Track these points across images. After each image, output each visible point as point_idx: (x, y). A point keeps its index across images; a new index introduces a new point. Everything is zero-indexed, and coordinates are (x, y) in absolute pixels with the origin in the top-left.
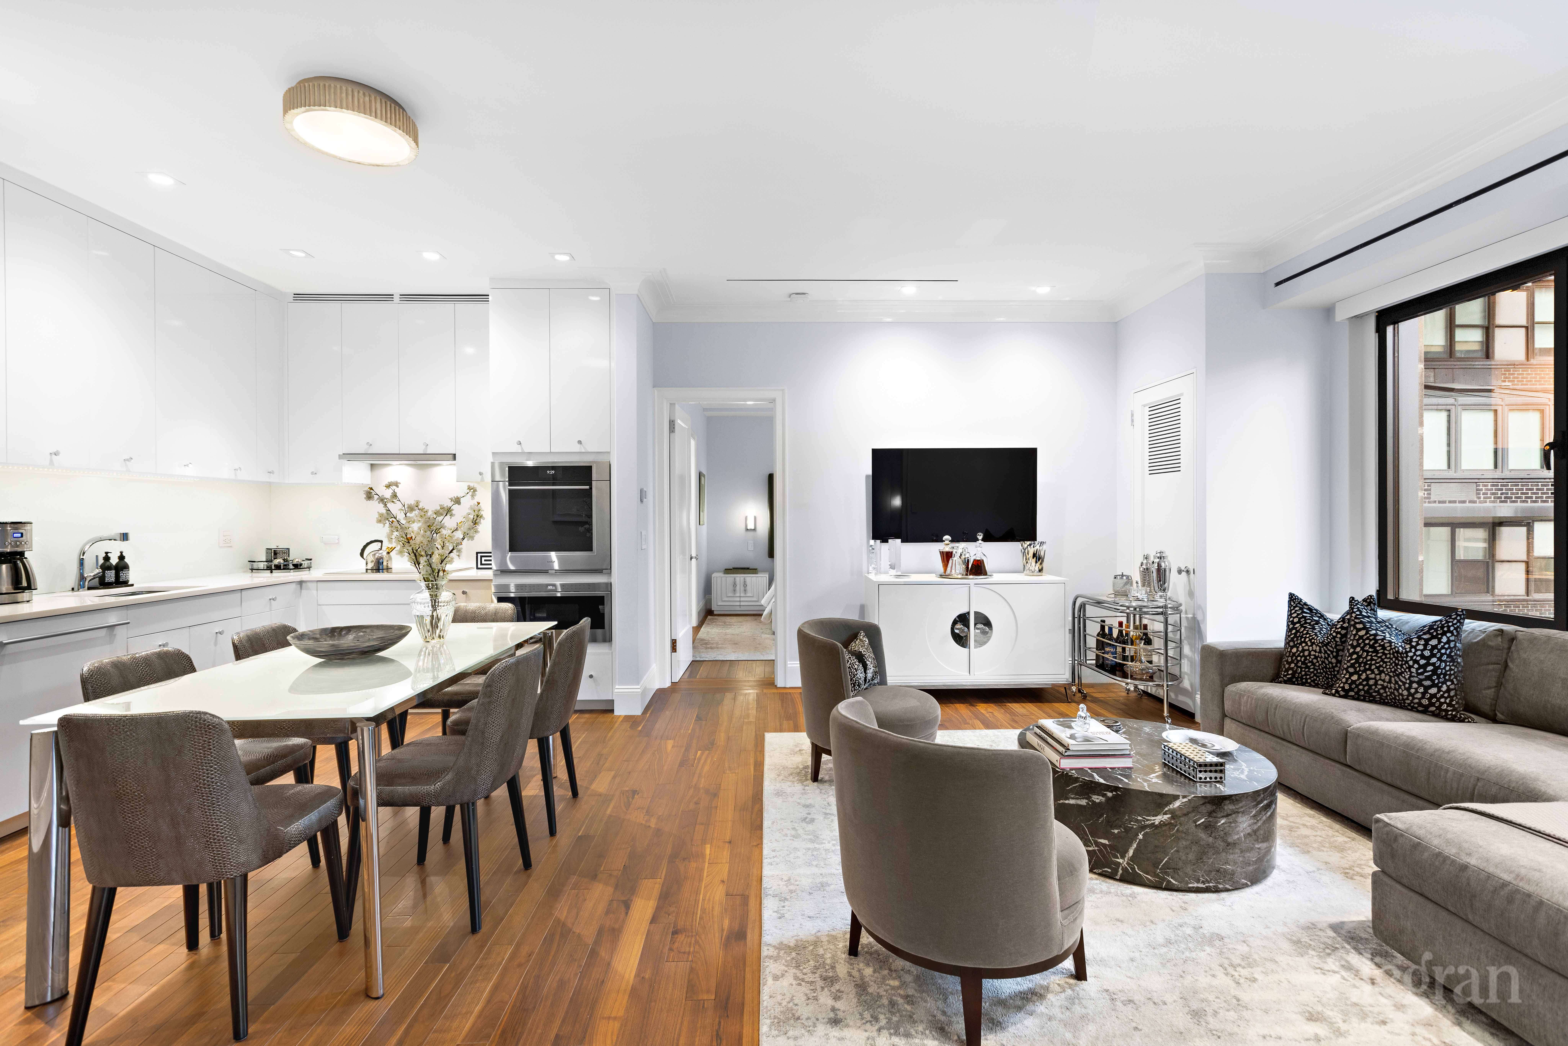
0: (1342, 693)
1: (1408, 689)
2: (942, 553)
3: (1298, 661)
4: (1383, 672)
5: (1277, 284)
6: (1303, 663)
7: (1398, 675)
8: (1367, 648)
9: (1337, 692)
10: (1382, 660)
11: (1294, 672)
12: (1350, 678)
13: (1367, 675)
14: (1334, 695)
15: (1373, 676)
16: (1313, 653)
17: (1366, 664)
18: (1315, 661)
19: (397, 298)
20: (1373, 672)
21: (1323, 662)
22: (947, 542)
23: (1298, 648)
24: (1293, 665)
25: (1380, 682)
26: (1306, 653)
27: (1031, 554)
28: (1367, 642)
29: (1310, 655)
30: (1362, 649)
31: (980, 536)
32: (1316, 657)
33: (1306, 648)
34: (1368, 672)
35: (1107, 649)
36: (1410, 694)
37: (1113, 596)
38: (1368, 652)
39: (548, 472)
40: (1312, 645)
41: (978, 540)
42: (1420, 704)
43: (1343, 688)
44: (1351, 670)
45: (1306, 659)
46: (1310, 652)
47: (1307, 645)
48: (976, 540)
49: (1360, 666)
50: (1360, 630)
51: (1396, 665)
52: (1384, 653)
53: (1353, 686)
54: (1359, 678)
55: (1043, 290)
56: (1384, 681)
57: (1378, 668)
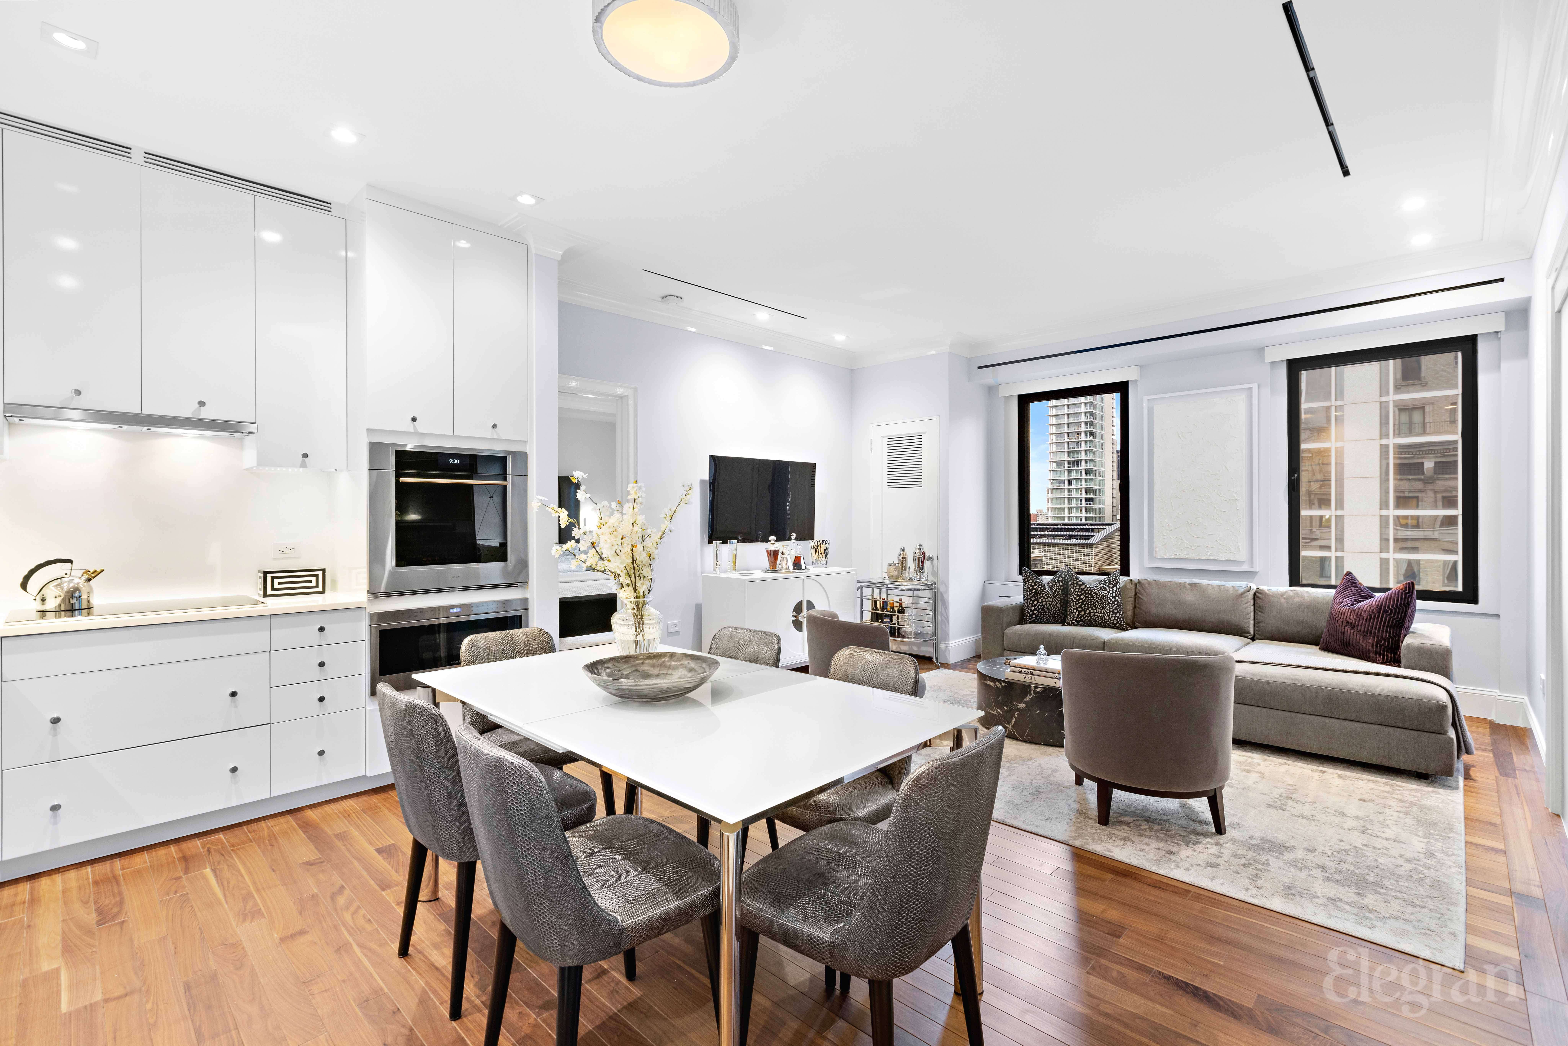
0: (1076, 623)
1: (1109, 616)
2: (769, 552)
3: (1039, 609)
4: (1097, 607)
5: (979, 368)
6: (1042, 610)
7: (1104, 609)
8: (1087, 595)
9: (1073, 623)
10: (1097, 601)
11: (1037, 616)
12: (1079, 614)
13: (1090, 611)
14: (1070, 625)
15: (1092, 611)
16: (1048, 603)
17: (1088, 604)
18: (1049, 607)
19: (137, 156)
20: (1093, 609)
21: (1054, 607)
22: (773, 542)
23: (1038, 601)
24: (1035, 612)
25: (1096, 614)
26: (1044, 603)
27: (823, 550)
28: (1087, 592)
29: (1046, 604)
30: (1085, 596)
31: (794, 536)
32: (1050, 605)
33: (1044, 600)
34: (1090, 609)
35: (885, 620)
36: (1110, 618)
37: (887, 578)
38: (1088, 597)
39: (451, 461)
40: (1047, 598)
41: (791, 539)
42: (1113, 623)
43: (1076, 620)
44: (1080, 609)
45: (1044, 607)
46: (1047, 602)
47: (1044, 598)
48: (790, 539)
49: (1085, 606)
50: (1081, 585)
51: (1104, 603)
52: (1097, 597)
53: (1082, 618)
54: (1085, 613)
55: (840, 338)
56: (1098, 613)
57: (1094, 606)
